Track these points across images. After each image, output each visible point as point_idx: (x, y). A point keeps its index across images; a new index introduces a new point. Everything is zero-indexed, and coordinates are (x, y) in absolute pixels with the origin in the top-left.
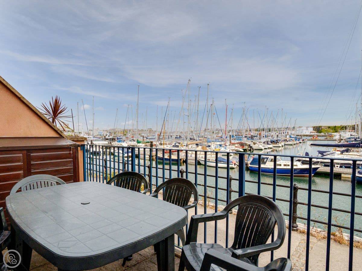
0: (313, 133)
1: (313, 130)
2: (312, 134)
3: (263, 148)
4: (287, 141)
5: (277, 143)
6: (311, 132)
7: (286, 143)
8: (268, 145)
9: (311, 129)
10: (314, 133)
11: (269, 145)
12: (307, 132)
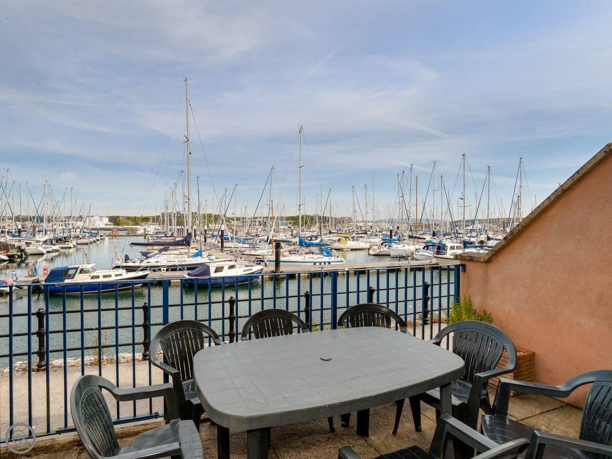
0: (109, 225)
1: (109, 221)
3: (45, 251)
4: (81, 239)
5: (65, 242)
7: (79, 242)
8: (52, 246)
9: (106, 220)
10: (111, 225)
11: (54, 245)
12: (101, 223)
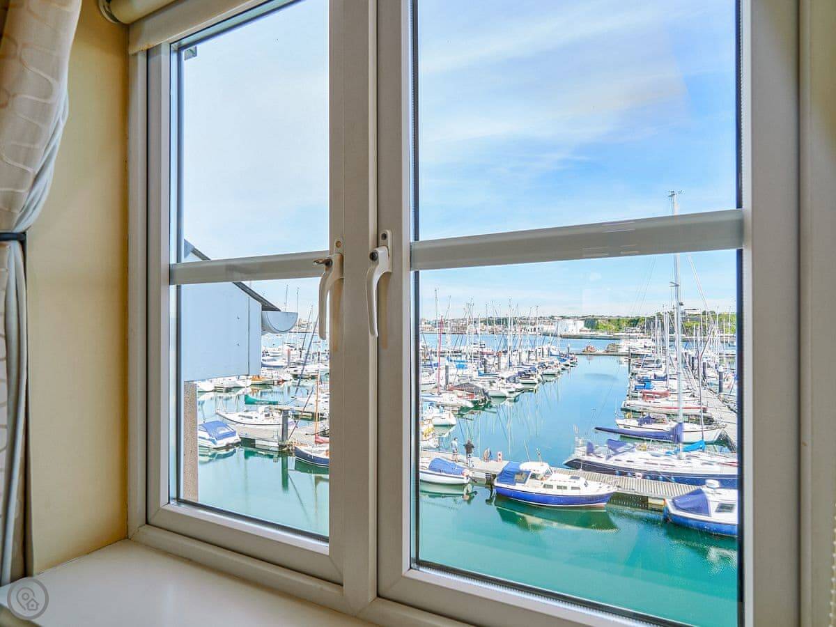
0: (584, 331)
2: (582, 333)
6: (580, 331)
9: (581, 324)
10: (587, 331)
11: (517, 382)
12: (574, 328)
